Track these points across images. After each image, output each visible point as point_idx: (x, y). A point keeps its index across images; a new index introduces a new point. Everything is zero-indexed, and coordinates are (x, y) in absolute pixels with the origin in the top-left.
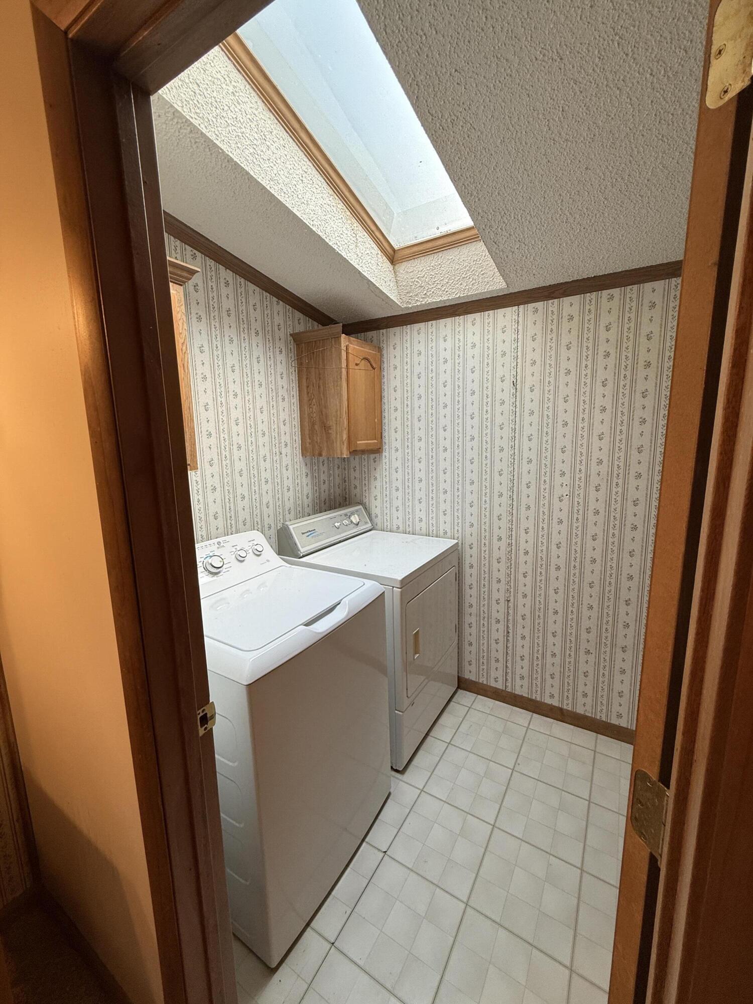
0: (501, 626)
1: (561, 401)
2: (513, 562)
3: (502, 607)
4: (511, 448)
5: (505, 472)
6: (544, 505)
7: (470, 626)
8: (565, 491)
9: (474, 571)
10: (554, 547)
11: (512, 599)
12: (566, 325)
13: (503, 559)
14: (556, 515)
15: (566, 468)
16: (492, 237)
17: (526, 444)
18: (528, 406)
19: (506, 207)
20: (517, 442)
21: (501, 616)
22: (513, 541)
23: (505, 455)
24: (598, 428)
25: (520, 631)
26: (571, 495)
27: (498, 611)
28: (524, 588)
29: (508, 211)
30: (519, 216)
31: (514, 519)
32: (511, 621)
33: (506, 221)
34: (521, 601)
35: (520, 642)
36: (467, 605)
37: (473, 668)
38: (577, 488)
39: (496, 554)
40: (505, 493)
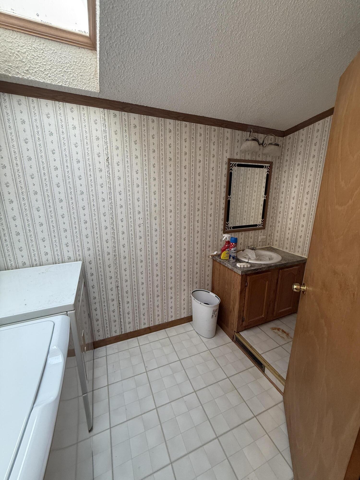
0: (115, 302)
1: (134, 173)
2: (118, 265)
3: (114, 292)
4: (110, 199)
5: (107, 214)
6: (131, 230)
7: (96, 310)
8: (141, 221)
9: (94, 277)
10: (139, 251)
11: (119, 285)
12: (133, 129)
13: (112, 265)
14: (138, 234)
15: (141, 209)
16: (107, 48)
17: (118, 197)
18: (117, 174)
19: (127, 29)
20: (112, 195)
21: (114, 297)
22: (117, 253)
23: (106, 203)
24: (153, 189)
25: (126, 300)
26: (144, 223)
27: (112, 295)
28: (126, 277)
29: (127, 33)
30: (131, 42)
31: (116, 241)
32: (120, 297)
33: (122, 41)
34: (124, 284)
35: (126, 305)
36: (92, 298)
37: (101, 333)
38: (146, 219)
39: (107, 263)
40: (108, 226)
